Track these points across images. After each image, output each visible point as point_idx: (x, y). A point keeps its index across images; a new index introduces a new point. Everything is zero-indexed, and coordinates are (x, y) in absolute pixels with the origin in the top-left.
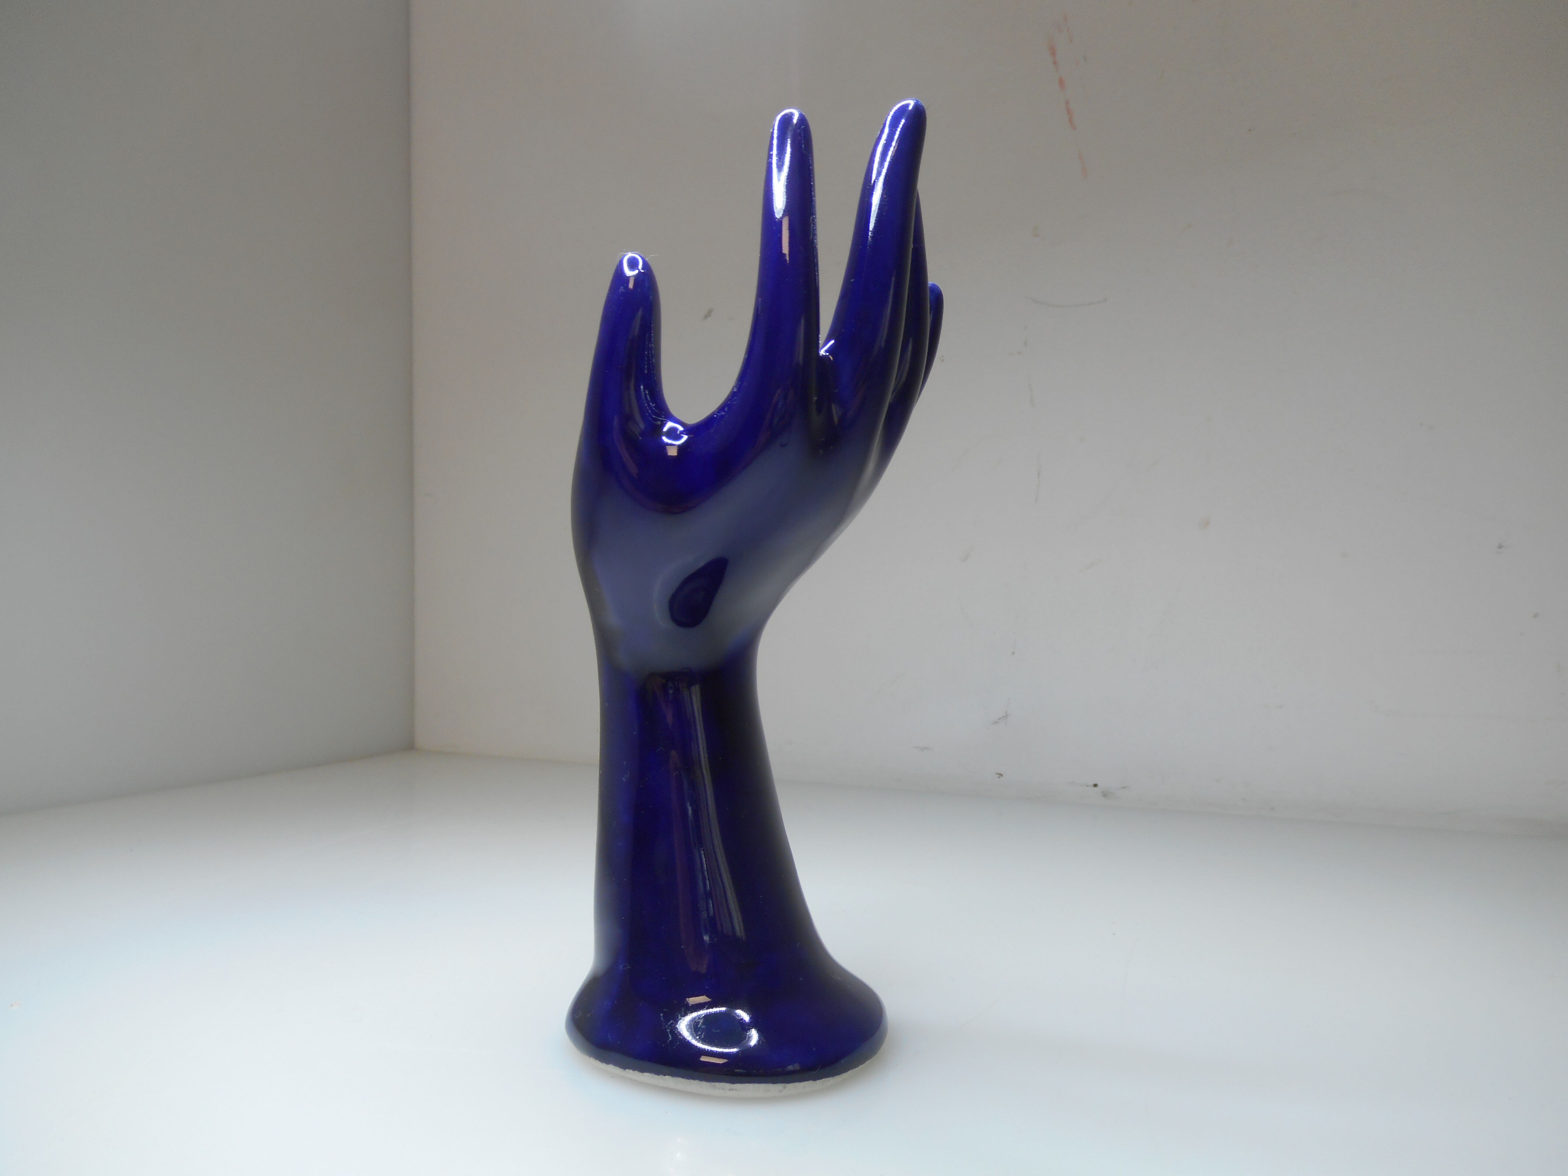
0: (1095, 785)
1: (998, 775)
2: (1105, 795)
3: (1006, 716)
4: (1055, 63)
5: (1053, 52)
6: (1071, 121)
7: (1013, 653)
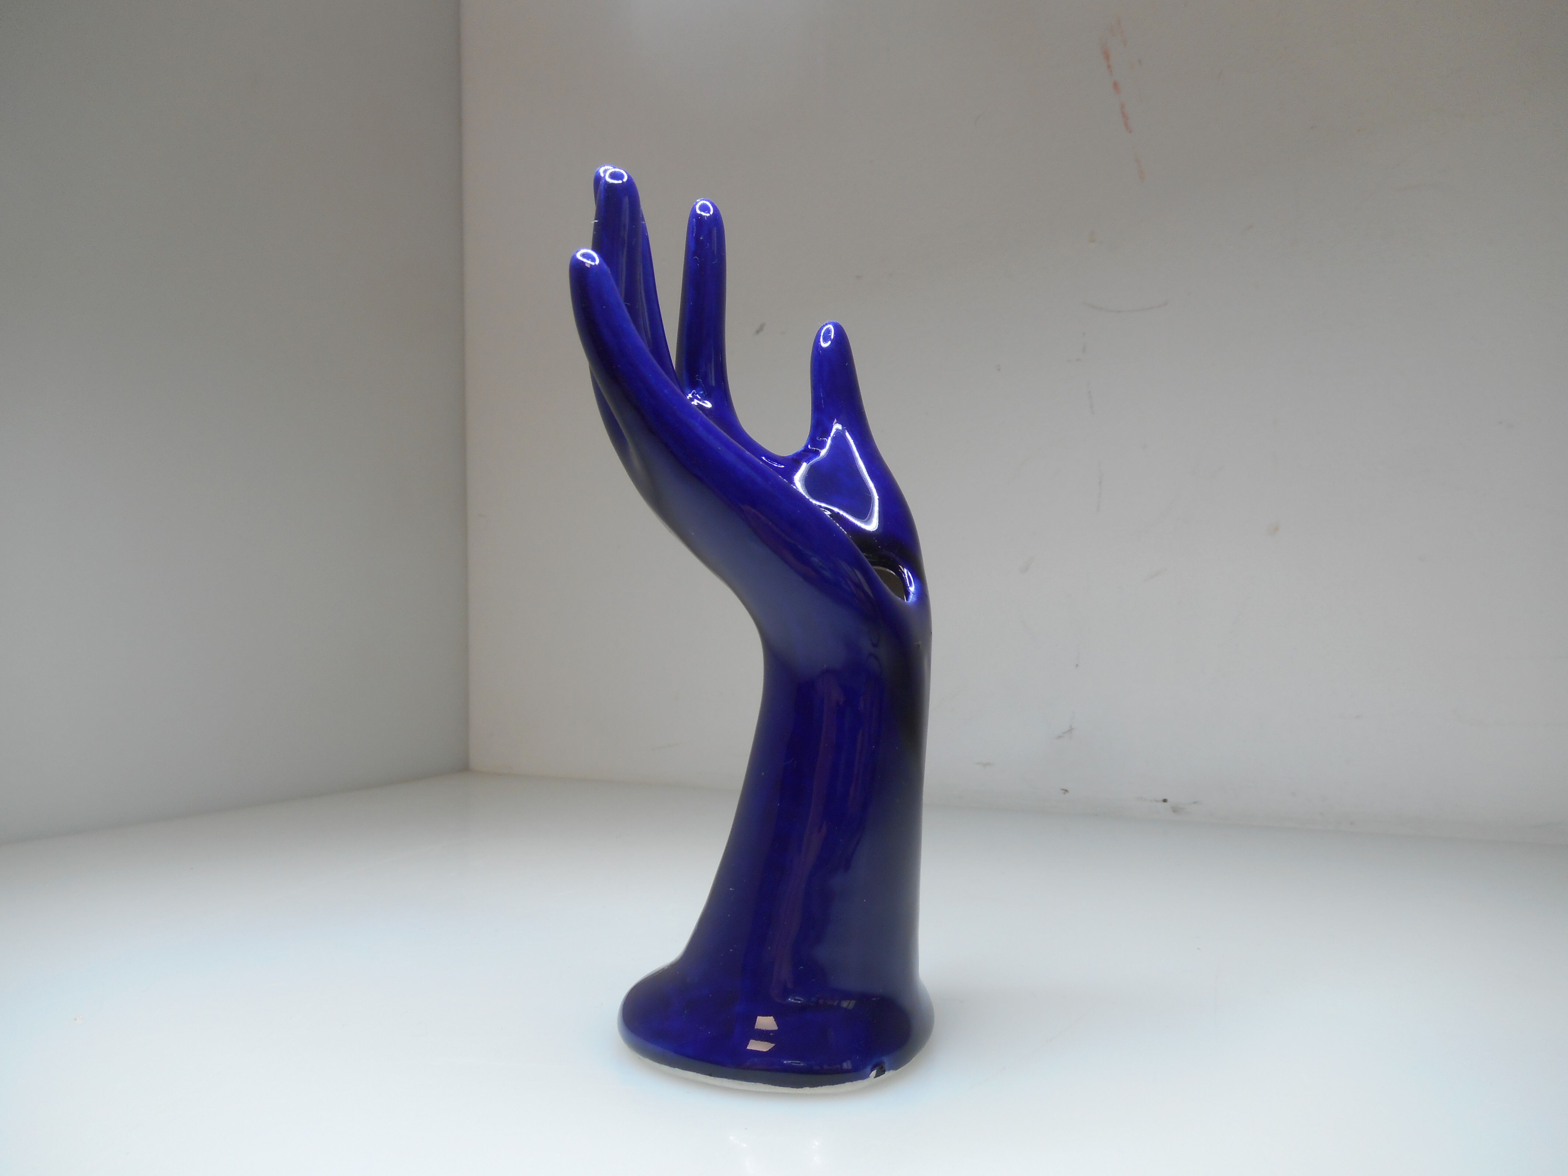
0: (1165, 801)
1: (1063, 791)
2: (1175, 810)
3: (1071, 730)
4: (1109, 67)
5: (1107, 56)
6: (1126, 125)
7: (1077, 665)
